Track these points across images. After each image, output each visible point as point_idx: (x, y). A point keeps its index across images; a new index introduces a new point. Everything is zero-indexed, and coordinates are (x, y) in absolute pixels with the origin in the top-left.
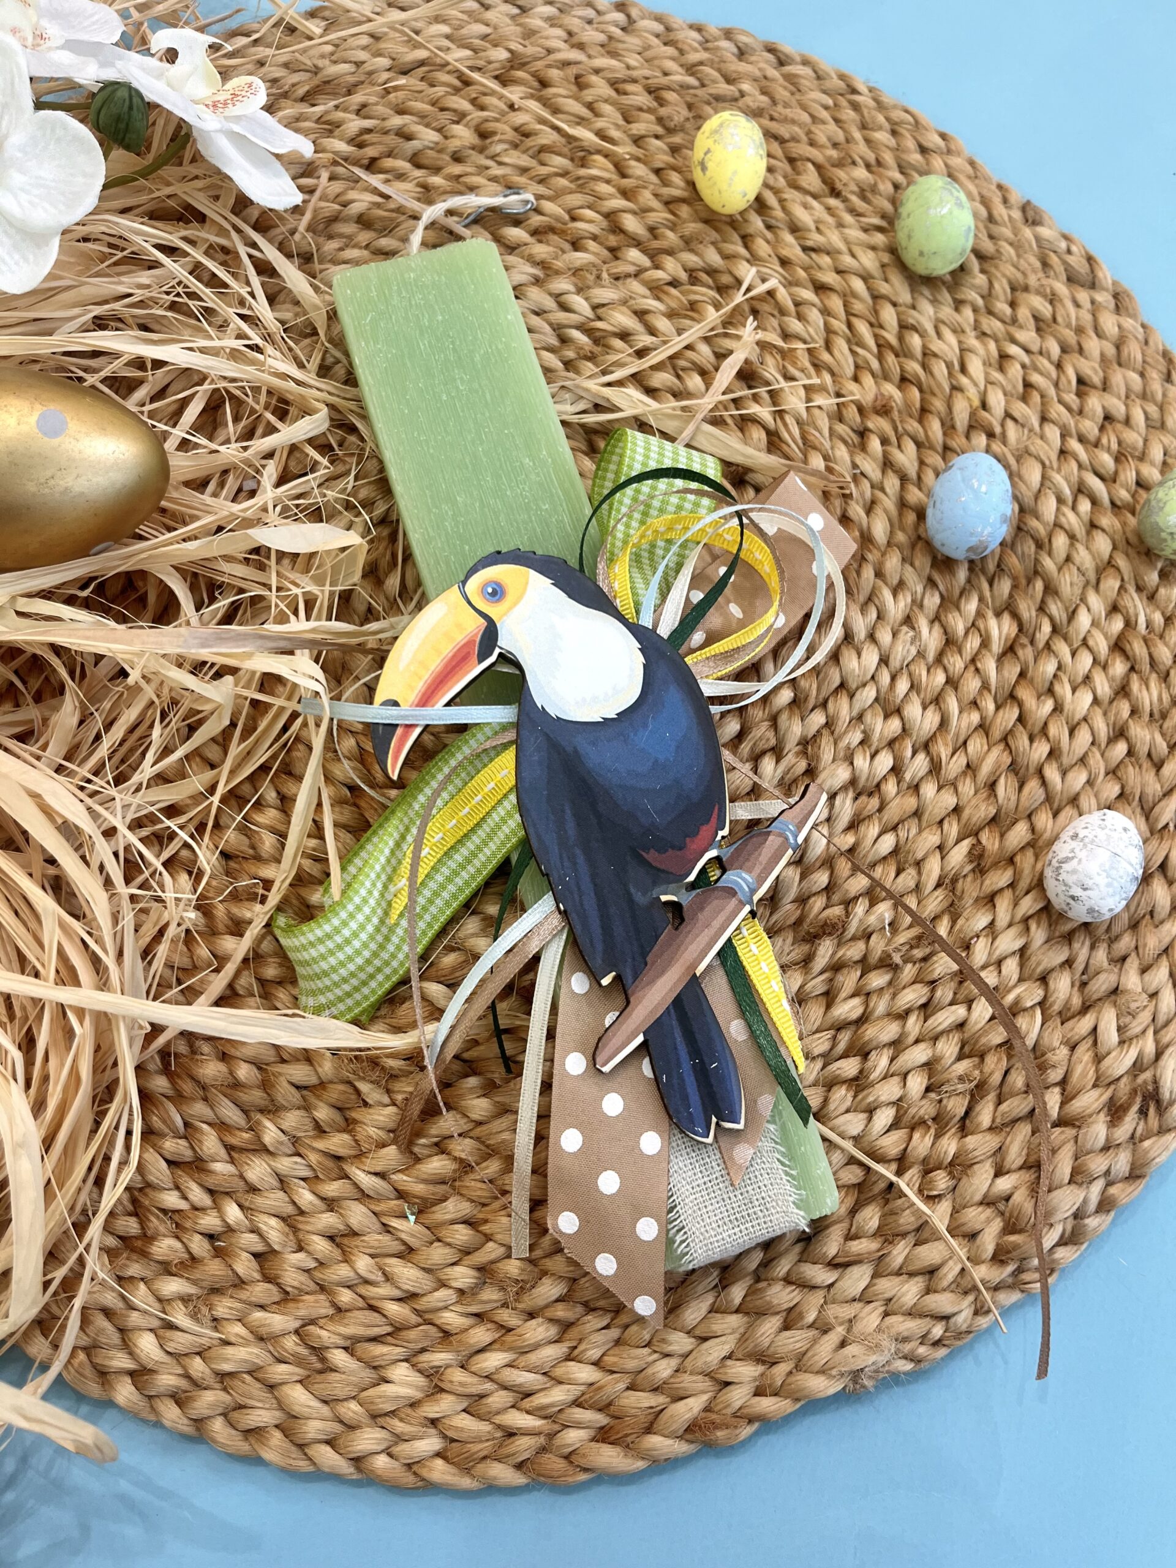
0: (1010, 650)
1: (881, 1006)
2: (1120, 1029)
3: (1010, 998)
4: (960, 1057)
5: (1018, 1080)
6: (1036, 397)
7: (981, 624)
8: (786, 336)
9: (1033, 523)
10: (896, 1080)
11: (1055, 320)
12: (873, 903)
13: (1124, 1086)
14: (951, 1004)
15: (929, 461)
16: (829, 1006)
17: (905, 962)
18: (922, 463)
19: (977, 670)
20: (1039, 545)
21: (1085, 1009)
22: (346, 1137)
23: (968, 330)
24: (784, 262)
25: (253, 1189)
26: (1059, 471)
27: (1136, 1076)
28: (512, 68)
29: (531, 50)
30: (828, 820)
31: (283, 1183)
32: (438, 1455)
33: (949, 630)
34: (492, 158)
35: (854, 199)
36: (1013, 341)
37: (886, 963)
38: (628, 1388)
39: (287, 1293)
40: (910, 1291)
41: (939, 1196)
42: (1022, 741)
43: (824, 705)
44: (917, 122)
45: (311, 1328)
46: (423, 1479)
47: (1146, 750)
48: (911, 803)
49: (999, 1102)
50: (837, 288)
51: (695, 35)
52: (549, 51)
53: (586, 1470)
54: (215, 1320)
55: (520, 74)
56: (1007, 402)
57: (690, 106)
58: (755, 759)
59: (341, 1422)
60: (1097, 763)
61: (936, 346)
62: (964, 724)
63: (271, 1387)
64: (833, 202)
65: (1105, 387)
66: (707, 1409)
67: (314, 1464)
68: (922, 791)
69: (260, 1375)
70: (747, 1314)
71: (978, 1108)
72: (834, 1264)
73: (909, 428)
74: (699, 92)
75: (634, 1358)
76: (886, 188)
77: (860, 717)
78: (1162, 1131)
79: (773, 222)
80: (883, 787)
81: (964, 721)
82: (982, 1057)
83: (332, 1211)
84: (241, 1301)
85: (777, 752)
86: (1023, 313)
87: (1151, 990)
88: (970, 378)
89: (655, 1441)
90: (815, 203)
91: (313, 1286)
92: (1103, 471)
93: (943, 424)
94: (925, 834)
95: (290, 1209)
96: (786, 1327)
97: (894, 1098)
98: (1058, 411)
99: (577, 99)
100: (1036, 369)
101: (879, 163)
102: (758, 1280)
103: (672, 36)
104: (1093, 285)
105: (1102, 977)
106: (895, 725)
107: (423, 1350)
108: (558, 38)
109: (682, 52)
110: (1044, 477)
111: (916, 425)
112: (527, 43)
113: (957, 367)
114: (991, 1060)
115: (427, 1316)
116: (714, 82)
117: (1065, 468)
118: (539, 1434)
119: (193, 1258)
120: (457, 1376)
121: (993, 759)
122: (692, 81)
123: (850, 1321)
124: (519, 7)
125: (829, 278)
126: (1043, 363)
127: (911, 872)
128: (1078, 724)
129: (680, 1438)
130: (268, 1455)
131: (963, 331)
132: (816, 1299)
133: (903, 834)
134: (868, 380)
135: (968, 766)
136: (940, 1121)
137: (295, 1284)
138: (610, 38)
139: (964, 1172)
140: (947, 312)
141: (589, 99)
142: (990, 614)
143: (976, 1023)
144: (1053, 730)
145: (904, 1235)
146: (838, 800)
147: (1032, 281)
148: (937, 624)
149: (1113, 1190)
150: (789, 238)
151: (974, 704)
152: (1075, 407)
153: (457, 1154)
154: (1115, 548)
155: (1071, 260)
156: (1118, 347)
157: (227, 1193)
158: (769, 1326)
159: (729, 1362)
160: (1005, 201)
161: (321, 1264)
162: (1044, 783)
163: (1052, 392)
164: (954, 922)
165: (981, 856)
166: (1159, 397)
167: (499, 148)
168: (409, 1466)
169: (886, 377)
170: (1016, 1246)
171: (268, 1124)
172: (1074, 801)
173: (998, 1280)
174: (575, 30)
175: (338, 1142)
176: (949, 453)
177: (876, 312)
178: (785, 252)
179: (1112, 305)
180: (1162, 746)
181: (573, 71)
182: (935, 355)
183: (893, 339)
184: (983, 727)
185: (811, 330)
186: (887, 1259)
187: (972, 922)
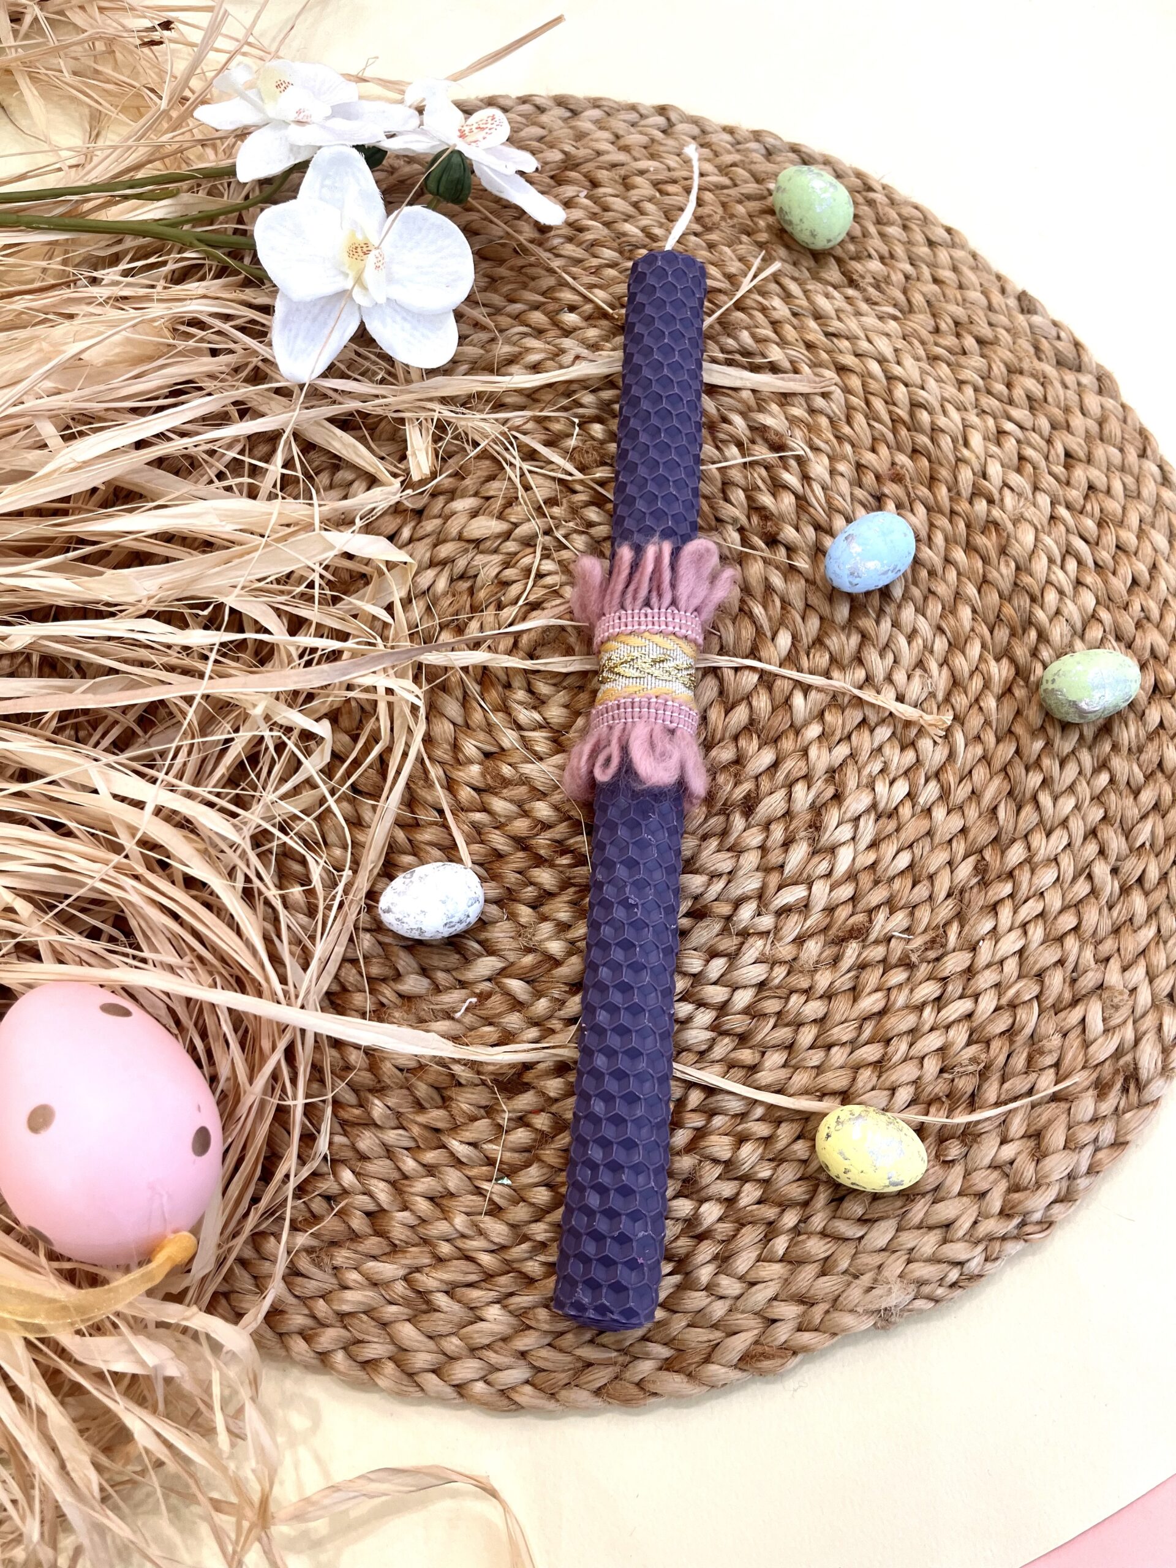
0: (1008, 691)
1: (901, 999)
2: (1104, 1020)
3: (1011, 993)
4: (969, 1044)
5: (1019, 1061)
6: (1029, 468)
7: (983, 666)
8: (812, 411)
9: (1027, 580)
10: (916, 1062)
11: (1046, 400)
12: (891, 913)
13: (1108, 1069)
14: (961, 997)
15: (938, 523)
16: (855, 1000)
17: (922, 961)
18: (932, 525)
19: (981, 708)
20: (1033, 599)
21: (1075, 1002)
22: (441, 1113)
23: (969, 407)
24: (809, 346)
25: (364, 1158)
26: (1049, 534)
27: (1118, 1059)
28: (566, 169)
29: (582, 153)
30: (853, 839)
31: (389, 1152)
32: (527, 1382)
33: (956, 673)
34: (550, 250)
35: (871, 290)
36: (1010, 419)
37: (906, 963)
38: (689, 1326)
39: (395, 1245)
40: (928, 1243)
41: (953, 1161)
42: (1018, 770)
43: (849, 737)
44: (925, 218)
45: (417, 1275)
46: (516, 1403)
47: (1125, 779)
48: (924, 825)
49: (1003, 1080)
50: (857, 370)
51: (727, 137)
52: (599, 153)
53: (655, 1394)
54: (335, 1268)
55: (573, 174)
56: (1004, 473)
57: (724, 205)
58: (790, 786)
59: (445, 1354)
60: (1083, 789)
61: (942, 421)
62: (969, 756)
63: (384, 1325)
64: (850, 292)
65: (1089, 461)
66: (756, 1343)
67: (422, 1390)
68: (934, 814)
69: (376, 1315)
70: (790, 1262)
71: (985, 1086)
72: (862, 1221)
73: (919, 493)
74: (732, 192)
75: (696, 1300)
76: (897, 278)
77: (880, 749)
78: (1141, 1105)
79: (800, 311)
80: (901, 810)
81: (967, 754)
82: (988, 1043)
83: (433, 1175)
84: (356, 1252)
85: (807, 778)
86: (1018, 393)
87: (1130, 987)
88: (973, 451)
89: (713, 1369)
90: (836, 294)
91: (417, 1240)
92: (1087, 535)
93: (949, 490)
94: (936, 851)
95: (395, 1175)
96: (823, 1273)
97: (913, 1077)
98: (1048, 481)
99: (624, 199)
100: (1030, 444)
101: (892, 256)
102: (799, 1234)
103: (708, 138)
104: (1079, 369)
105: (1090, 974)
106: (910, 756)
107: (511, 1294)
108: (607, 140)
109: (716, 154)
110: (1036, 539)
111: (926, 491)
112: (578, 144)
113: (961, 442)
114: (995, 1045)
115: (515, 1265)
116: (746, 182)
117: (1054, 530)
118: (615, 1363)
119: (314, 1216)
120: (542, 1314)
121: (993, 789)
122: (725, 181)
123: (880, 1267)
124: (571, 110)
125: (849, 360)
126: (1035, 438)
127: (926, 882)
128: (1068, 756)
129: (736, 1366)
130: (382, 1382)
131: (966, 409)
132: (849, 1249)
133: (917, 850)
134: (883, 450)
135: (973, 792)
136: (951, 1100)
137: (403, 1237)
138: (653, 140)
139: (975, 1141)
140: (951, 391)
141: (635, 199)
142: (990, 659)
143: (983, 1013)
144: (1046, 762)
145: (924, 1195)
146: (862, 820)
147: (1026, 365)
148: (945, 667)
149: (1100, 1155)
150: (812, 324)
151: (978, 738)
152: (1063, 479)
153: (539, 1126)
154: (1098, 603)
155: (1059, 345)
156: (1100, 424)
157: (343, 1162)
158: (808, 1272)
159: (775, 1303)
160: (1003, 291)
161: (424, 1221)
162: (1038, 807)
163: (1043, 464)
164: (962, 927)
165: (985, 871)
166: (1136, 470)
167: (556, 241)
168: (502, 1392)
169: (900, 449)
170: (1020, 1202)
171: (377, 1102)
172: (1064, 823)
173: (1003, 1232)
174: (621, 133)
175: (436, 1116)
176: (956, 518)
177: (890, 391)
178: (810, 337)
179: (1096, 388)
180: (1139, 777)
181: (622, 171)
182: (942, 431)
183: (904, 414)
184: (986, 759)
185: (834, 407)
186: (910, 1215)
187: (979, 927)
